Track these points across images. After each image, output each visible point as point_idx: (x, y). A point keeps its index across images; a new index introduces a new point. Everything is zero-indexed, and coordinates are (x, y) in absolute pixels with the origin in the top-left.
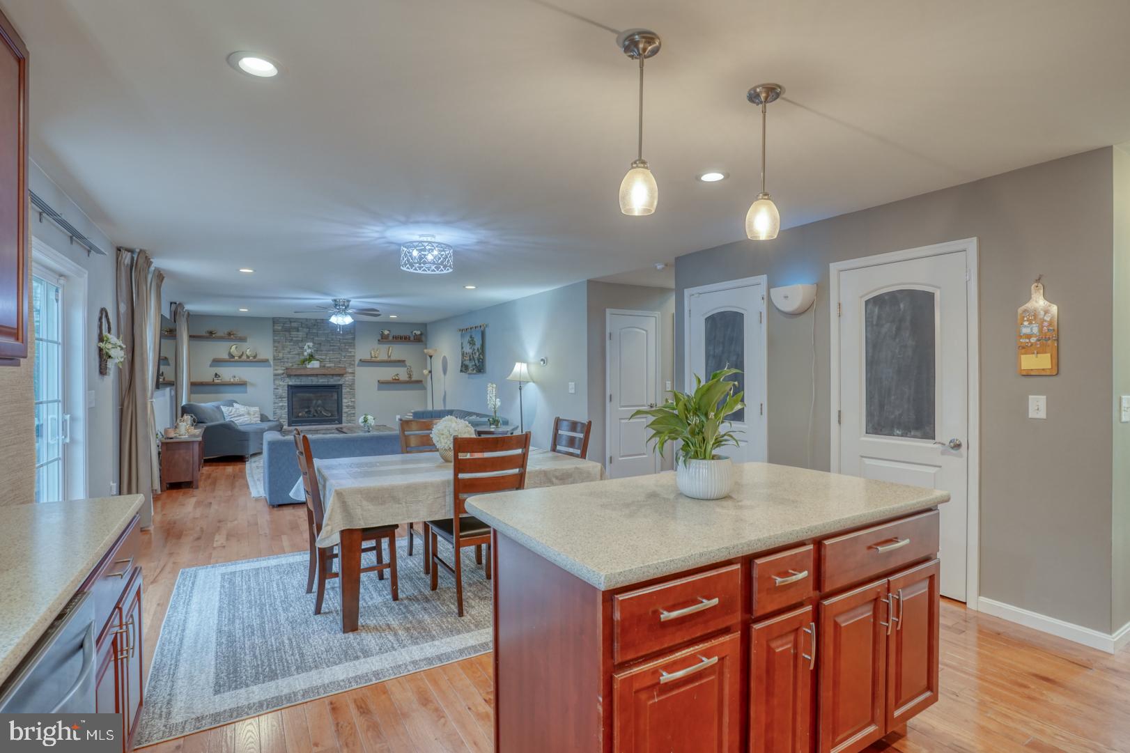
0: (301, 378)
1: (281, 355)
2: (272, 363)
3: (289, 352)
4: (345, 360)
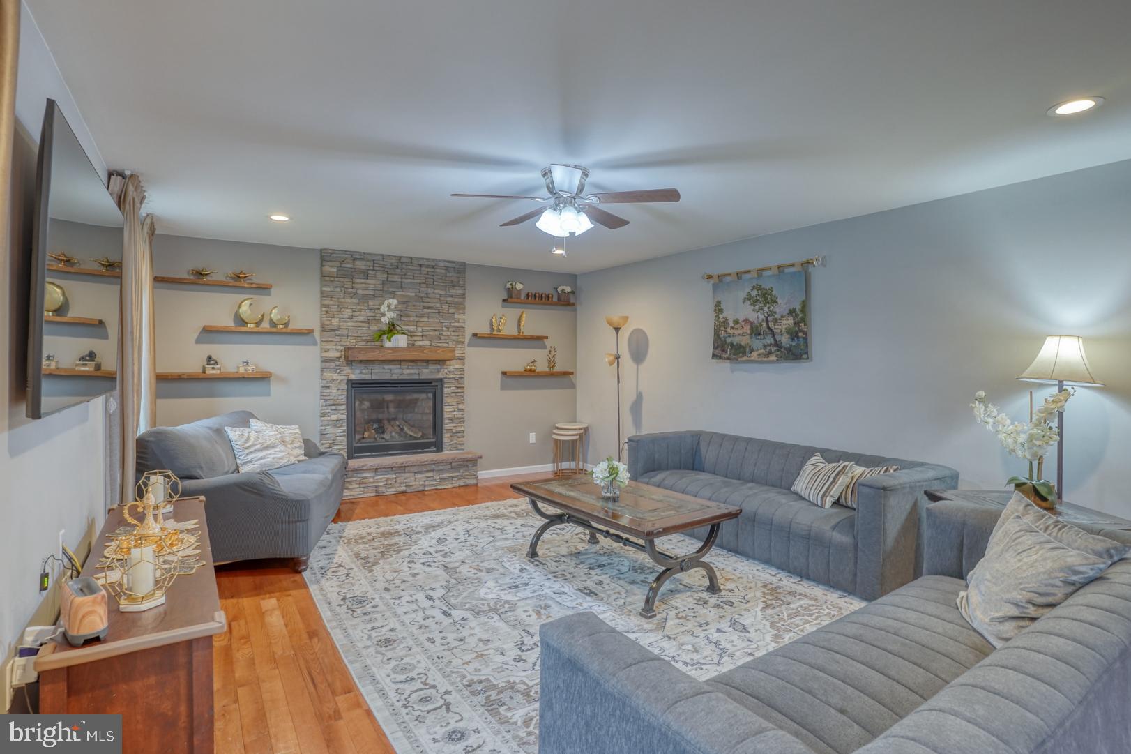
0: (371, 366)
1: (335, 322)
2: (318, 338)
3: (351, 317)
4: (449, 333)
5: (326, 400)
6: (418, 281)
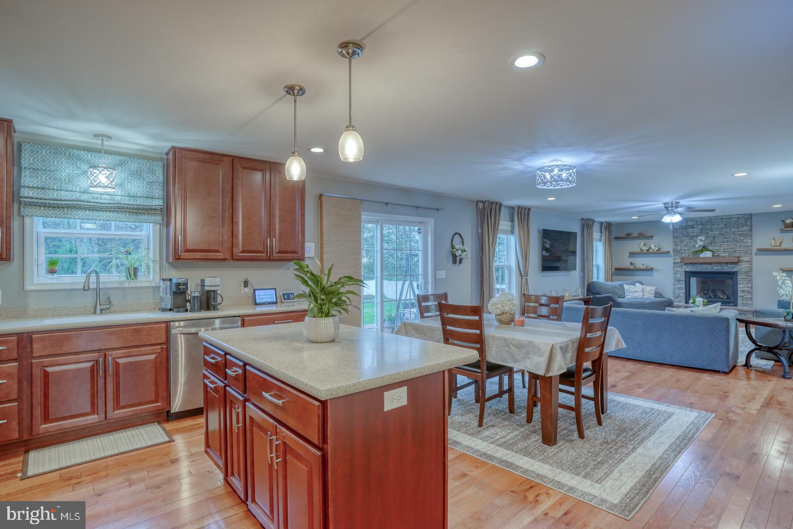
0: (696, 265)
1: (679, 248)
2: (672, 254)
3: (686, 245)
4: (740, 249)
5: (675, 279)
6: (721, 226)
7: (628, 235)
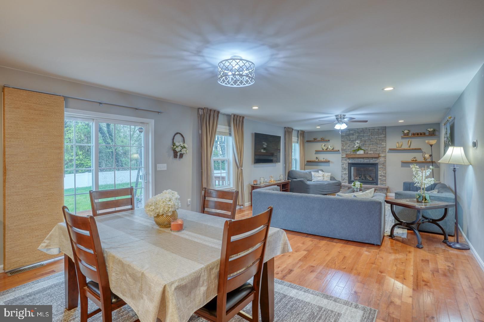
0: (354, 159)
1: (345, 148)
2: (341, 152)
3: (349, 146)
4: (380, 149)
5: (343, 168)
6: (369, 134)
7: (314, 139)
